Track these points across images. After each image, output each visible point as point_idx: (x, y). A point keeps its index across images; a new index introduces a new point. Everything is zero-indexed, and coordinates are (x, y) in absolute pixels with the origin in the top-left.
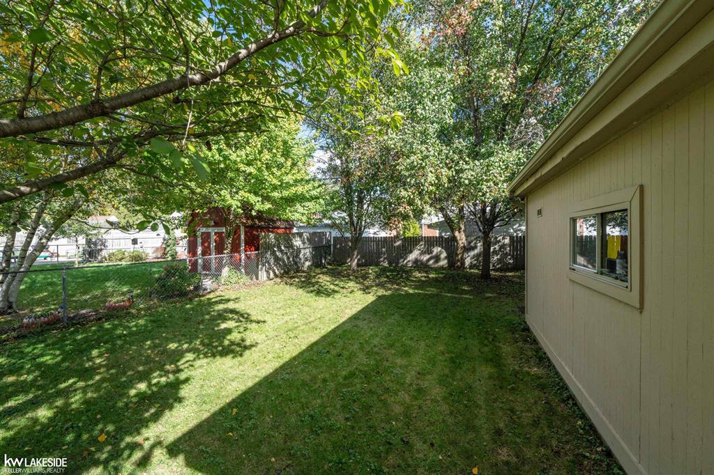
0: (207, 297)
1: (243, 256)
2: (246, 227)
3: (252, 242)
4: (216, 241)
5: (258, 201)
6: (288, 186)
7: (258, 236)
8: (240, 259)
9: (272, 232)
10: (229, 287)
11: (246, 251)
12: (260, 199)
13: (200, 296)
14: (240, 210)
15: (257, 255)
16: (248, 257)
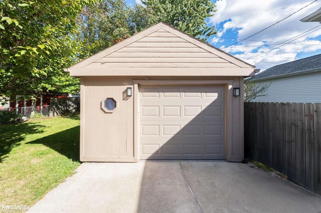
0: (25, 123)
1: (42, 107)
2: (43, 95)
3: (46, 101)
4: (27, 101)
5: (50, 87)
6: (63, 82)
7: (50, 99)
8: (40, 108)
9: (56, 97)
10: (35, 119)
11: (43, 105)
12: (51, 86)
13: (21, 123)
14: (41, 89)
15: (49, 107)
16: (44, 107)
